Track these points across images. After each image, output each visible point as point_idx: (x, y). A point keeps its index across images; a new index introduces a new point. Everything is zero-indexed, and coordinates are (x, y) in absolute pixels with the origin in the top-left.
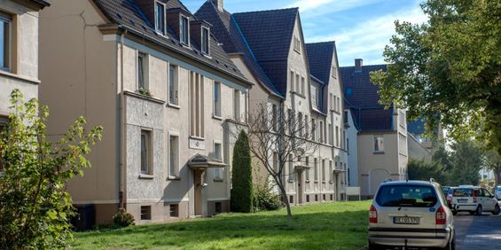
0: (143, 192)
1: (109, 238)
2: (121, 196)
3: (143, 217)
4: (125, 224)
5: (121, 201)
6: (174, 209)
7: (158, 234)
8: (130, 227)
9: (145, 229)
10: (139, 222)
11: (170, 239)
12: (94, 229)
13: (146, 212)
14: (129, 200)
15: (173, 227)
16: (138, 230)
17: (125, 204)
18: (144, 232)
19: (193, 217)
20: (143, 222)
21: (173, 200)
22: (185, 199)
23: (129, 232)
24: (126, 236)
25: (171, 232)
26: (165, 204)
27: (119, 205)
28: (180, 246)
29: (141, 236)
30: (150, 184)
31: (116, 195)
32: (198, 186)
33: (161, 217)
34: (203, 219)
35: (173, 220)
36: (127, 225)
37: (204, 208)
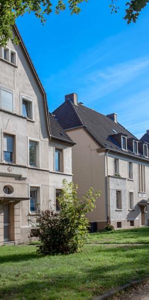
0: (118, 216)
1: (104, 235)
2: (108, 218)
3: (118, 227)
4: (110, 229)
5: (108, 220)
6: (132, 223)
7: (125, 233)
8: (112, 231)
9: (119, 232)
10: (116, 229)
11: (130, 235)
12: (97, 232)
13: (119, 224)
14: (112, 220)
15: (132, 231)
16: (116, 232)
17: (110, 222)
18: (119, 233)
19: (141, 226)
20: (118, 229)
21: (132, 219)
22: (137, 218)
23: (112, 233)
24: (111, 235)
25: (131, 232)
26: (128, 221)
27: (107, 222)
28: (136, 238)
29: (117, 234)
30: (121, 213)
31: (106, 218)
32: (143, 213)
33: (126, 226)
34: (146, 227)
35: (132, 227)
36: (111, 230)
37: (146, 222)
